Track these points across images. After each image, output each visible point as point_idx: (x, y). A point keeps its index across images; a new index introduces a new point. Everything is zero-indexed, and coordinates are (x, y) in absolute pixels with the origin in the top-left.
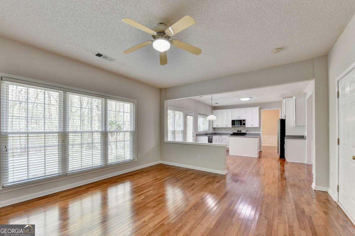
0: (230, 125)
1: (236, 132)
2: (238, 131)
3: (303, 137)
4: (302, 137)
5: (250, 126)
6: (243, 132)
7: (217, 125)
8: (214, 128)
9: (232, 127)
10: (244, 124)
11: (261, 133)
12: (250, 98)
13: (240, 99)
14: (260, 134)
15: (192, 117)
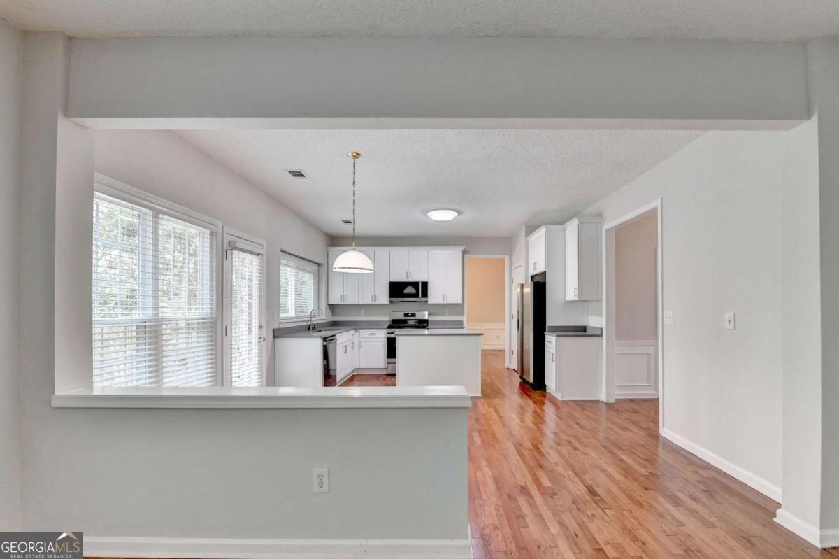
0: (383, 297)
1: (401, 316)
2: (406, 315)
3: (585, 331)
4: (582, 330)
5: (440, 301)
6: (419, 316)
7: (344, 297)
8: (332, 307)
9: (391, 302)
10: (425, 295)
11: (464, 318)
12: (456, 214)
13: (429, 214)
14: (461, 322)
15: (255, 259)
